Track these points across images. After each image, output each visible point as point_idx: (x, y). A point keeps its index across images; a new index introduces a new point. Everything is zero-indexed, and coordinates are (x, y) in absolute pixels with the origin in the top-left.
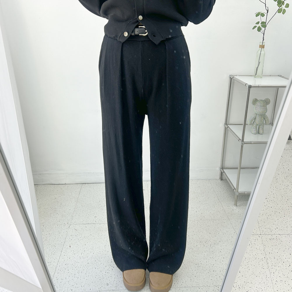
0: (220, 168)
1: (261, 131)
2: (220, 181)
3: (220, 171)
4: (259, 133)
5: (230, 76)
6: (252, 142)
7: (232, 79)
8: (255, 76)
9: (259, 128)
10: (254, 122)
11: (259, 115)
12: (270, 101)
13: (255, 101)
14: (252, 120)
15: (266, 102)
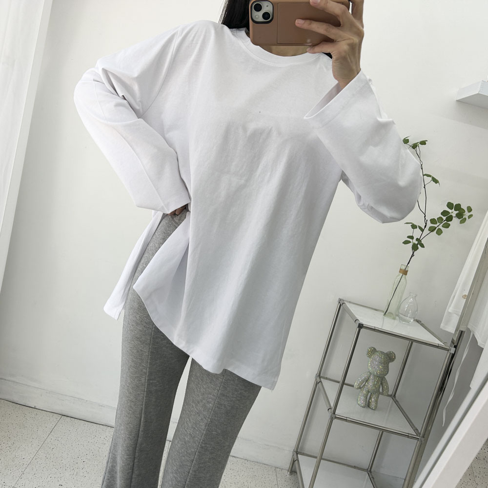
1: (373, 405)
4: (369, 406)
5: (340, 300)
6: (348, 419)
7: (342, 307)
8: (385, 314)
9: (370, 398)
10: (364, 385)
11: (374, 376)
12: (395, 357)
13: (373, 351)
14: (363, 381)
15: (389, 357)
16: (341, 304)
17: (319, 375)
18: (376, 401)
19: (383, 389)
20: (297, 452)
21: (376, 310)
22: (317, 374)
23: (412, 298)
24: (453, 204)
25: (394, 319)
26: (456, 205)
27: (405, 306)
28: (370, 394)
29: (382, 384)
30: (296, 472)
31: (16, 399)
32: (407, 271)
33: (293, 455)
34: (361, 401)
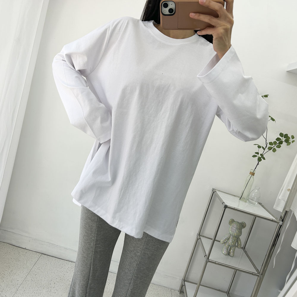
0: (182, 279)
1: (231, 254)
2: (179, 294)
4: (229, 254)
5: (213, 189)
6: (216, 262)
7: (214, 193)
8: (240, 199)
9: (230, 250)
10: (227, 242)
11: (233, 236)
12: (246, 225)
13: (232, 221)
14: (226, 239)
15: (242, 225)
16: (214, 192)
17: (199, 235)
18: (234, 252)
19: (238, 244)
20: (185, 280)
21: (235, 196)
22: (198, 234)
23: (257, 189)
24: (283, 134)
25: (246, 202)
26: (285, 135)
27: (253, 195)
28: (230, 247)
29: (237, 241)
30: (184, 293)
31: (14, 243)
32: (254, 173)
33: (182, 282)
34: (225, 251)
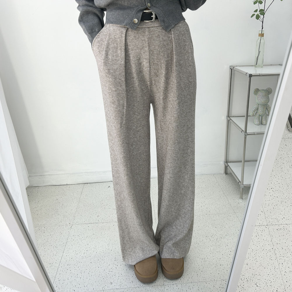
0: (224, 162)
1: (264, 122)
2: (225, 175)
3: (224, 165)
4: (262, 124)
5: (231, 67)
6: (255, 133)
7: (232, 70)
8: (256, 66)
9: (262, 119)
11: (261, 105)
12: (272, 90)
13: (257, 91)
15: (268, 92)
18: (266, 120)
19: (268, 111)
